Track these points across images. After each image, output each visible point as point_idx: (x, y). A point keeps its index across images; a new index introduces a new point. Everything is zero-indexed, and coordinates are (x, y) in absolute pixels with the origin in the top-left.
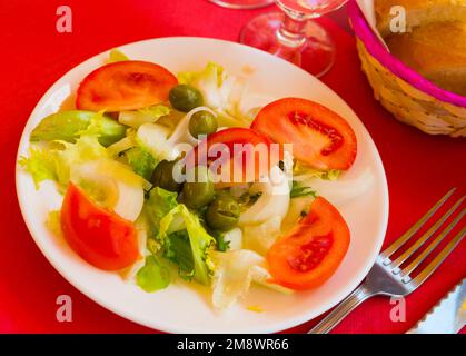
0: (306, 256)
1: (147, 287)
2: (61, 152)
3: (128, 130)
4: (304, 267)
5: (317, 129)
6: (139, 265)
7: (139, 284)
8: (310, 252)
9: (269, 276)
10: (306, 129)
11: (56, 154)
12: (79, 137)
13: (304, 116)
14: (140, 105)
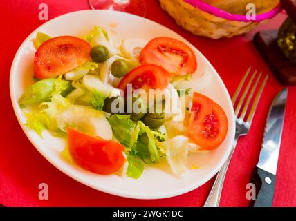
0: (209, 129)
1: (135, 176)
2: (46, 110)
3: (73, 83)
4: (212, 136)
5: (173, 53)
6: (126, 165)
7: (129, 176)
8: (210, 126)
9: (198, 147)
10: (167, 54)
11: (44, 113)
12: (51, 97)
13: (164, 47)
14: (76, 65)
